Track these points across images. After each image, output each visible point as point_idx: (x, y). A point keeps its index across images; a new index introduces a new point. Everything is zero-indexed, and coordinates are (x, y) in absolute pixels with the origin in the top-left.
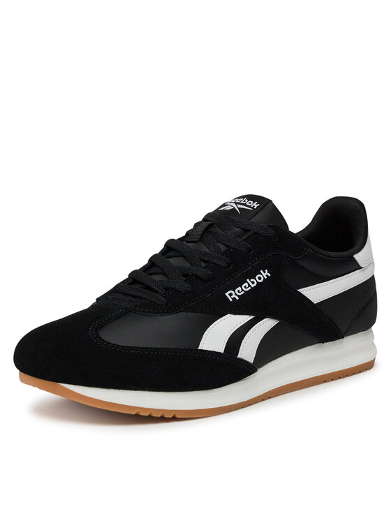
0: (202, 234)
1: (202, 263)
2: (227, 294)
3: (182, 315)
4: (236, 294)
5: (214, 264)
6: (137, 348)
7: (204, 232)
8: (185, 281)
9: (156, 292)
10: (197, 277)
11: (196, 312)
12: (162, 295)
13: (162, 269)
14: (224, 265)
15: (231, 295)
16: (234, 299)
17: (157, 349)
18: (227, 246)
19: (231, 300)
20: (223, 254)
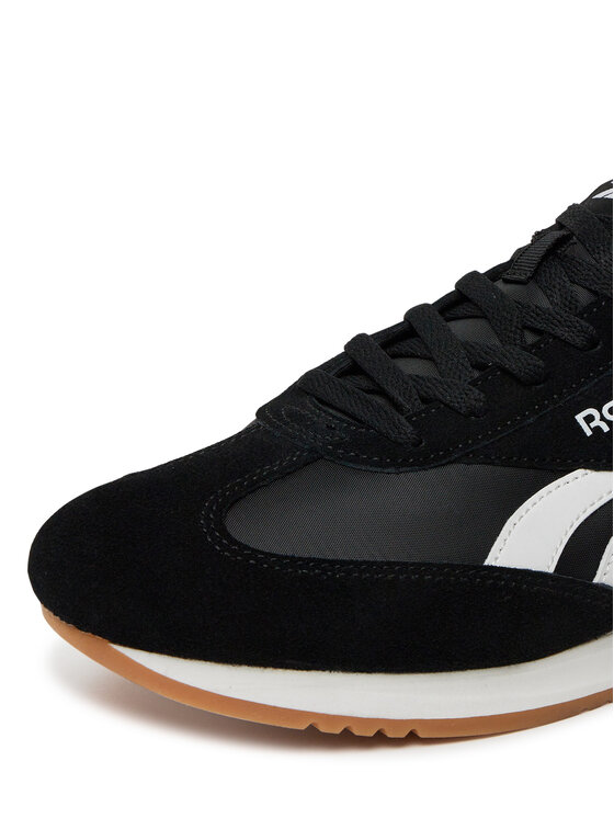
0: (540, 264)
1: (527, 333)
2: (580, 418)
3: (454, 470)
4: (603, 418)
5: (555, 337)
6: (318, 562)
7: (545, 258)
8: (474, 383)
9: (398, 407)
10: (505, 372)
11: (492, 463)
12: (409, 419)
13: (427, 348)
14: (579, 341)
15: (589, 419)
16: (597, 430)
17: (370, 564)
18: (595, 293)
19: (589, 433)
20: (580, 315)
